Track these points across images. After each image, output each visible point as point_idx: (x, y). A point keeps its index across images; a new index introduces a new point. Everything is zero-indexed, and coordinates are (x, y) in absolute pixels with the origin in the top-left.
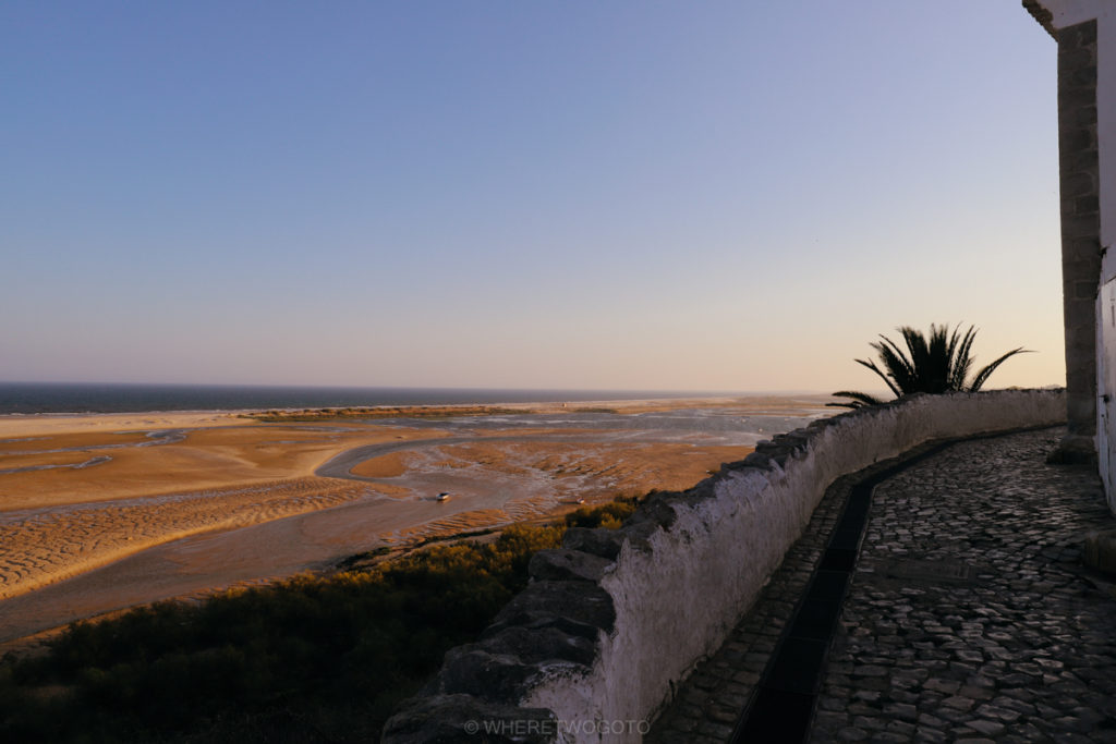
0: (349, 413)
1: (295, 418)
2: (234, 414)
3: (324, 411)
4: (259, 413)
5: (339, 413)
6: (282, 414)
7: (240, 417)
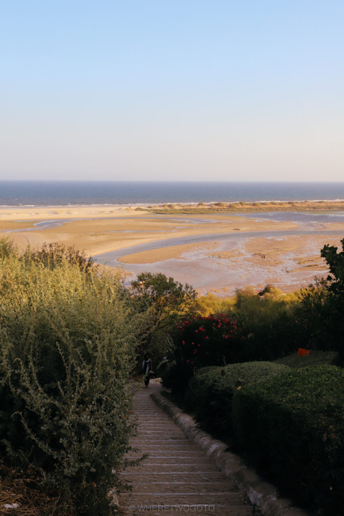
0: (240, 206)
1: (186, 211)
2: (134, 207)
3: (216, 205)
4: (157, 206)
5: (230, 206)
6: (177, 208)
7: (137, 210)
